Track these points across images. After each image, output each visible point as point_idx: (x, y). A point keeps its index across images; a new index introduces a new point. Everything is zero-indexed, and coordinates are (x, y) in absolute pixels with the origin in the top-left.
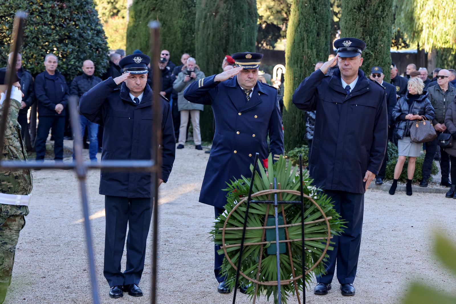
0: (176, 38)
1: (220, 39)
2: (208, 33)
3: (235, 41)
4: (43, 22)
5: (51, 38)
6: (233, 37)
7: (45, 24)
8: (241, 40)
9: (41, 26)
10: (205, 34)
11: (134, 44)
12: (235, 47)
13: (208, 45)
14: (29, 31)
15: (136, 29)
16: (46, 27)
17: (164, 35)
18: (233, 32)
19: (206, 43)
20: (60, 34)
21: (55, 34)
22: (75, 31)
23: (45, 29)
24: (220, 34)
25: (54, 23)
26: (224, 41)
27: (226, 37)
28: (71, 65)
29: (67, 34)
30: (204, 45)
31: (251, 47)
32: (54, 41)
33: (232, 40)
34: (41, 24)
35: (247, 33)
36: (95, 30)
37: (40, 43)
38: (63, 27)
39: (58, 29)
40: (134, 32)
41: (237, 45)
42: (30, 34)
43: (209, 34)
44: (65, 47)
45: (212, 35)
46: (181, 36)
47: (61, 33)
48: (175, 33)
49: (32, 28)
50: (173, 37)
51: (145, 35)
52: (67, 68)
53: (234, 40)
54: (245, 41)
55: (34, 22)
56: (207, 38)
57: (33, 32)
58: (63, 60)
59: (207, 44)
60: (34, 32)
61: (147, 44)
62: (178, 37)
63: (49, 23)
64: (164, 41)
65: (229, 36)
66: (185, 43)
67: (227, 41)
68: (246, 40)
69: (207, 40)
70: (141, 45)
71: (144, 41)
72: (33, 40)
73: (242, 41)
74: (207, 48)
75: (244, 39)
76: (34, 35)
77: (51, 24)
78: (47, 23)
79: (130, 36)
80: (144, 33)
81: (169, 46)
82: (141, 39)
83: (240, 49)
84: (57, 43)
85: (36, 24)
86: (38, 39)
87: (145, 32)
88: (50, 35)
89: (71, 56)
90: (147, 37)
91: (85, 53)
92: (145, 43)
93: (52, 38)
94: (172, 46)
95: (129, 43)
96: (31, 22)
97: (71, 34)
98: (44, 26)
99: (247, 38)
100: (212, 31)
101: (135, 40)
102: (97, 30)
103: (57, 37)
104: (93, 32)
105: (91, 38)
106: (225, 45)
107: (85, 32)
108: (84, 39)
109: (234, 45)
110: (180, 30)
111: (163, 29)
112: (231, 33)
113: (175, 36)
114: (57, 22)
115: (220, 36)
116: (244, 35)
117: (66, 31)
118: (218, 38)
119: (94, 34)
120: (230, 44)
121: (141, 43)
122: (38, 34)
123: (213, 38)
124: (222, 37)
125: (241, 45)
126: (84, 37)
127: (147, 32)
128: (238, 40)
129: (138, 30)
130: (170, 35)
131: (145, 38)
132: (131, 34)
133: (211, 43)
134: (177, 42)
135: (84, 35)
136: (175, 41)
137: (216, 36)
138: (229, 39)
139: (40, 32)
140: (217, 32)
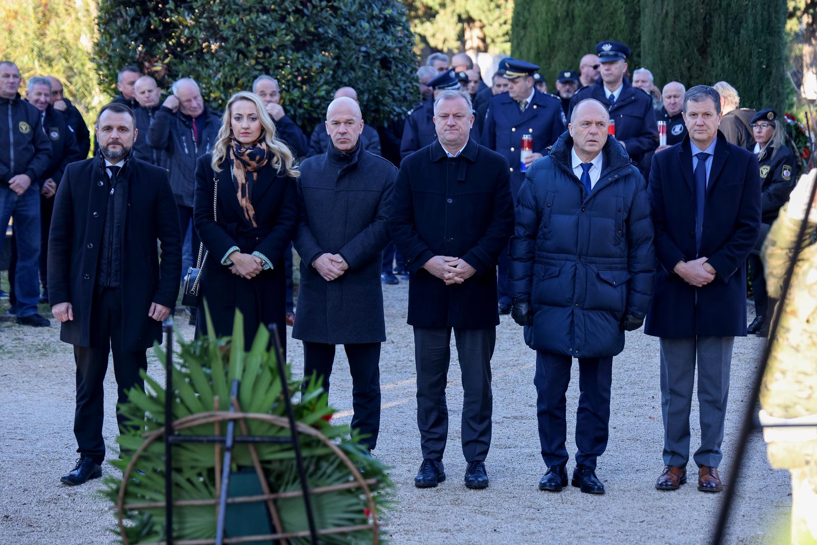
0: (614, 25)
1: (690, 25)
2: (664, 11)
3: (726, 27)
4: (258, 6)
5: (274, 42)
6: (722, 16)
7: (265, 11)
8: (741, 23)
9: (254, 16)
10: (659, 15)
11: (525, 43)
12: (726, 40)
13: (663, 38)
14: (229, 27)
15: (529, 10)
16: (265, 17)
17: (587, 19)
18: (720, 5)
19: (659, 35)
20: (297, 31)
21: (284, 32)
22: (330, 21)
23: (262, 20)
24: (691, 12)
25: (283, 7)
26: (700, 28)
27: (705, 19)
28: (319, 98)
29: (312, 29)
30: (655, 40)
31: (769, 38)
32: (282, 47)
33: (718, 23)
34: (254, 10)
35: (759, 7)
36: (379, 19)
37: (251, 52)
38: (303, 15)
39: (291, 19)
40: (524, 17)
41: (731, 34)
42: (230, 33)
43: (667, 13)
44: (308, 60)
45: (671, 14)
46: (626, 19)
47: (299, 28)
49: (234, 21)
50: (606, 23)
51: (546, 21)
52: (311, 106)
53: (723, 25)
54: (751, 26)
55: (240, 6)
56: (663, 23)
57: (237, 28)
58: (302, 88)
59: (661, 36)
60: (240, 28)
61: (549, 41)
62: (620, 22)
63: (273, 7)
65: (711, 16)
67: (708, 28)
68: (755, 22)
69: (662, 28)
70: (537, 45)
71: (543, 34)
72: (238, 47)
73: (745, 25)
74: (662, 46)
75: (750, 21)
76: (239, 36)
77: (277, 8)
78: (268, 7)
80: (544, 16)
82: (537, 31)
83: (738, 44)
84: (290, 52)
85: (244, 10)
86: (248, 45)
87: (547, 14)
88: (274, 33)
89: (321, 78)
90: (550, 25)
91: (354, 70)
92: (546, 39)
93: (277, 39)
96: (234, 7)
97: (321, 30)
98: (260, 14)
99: (759, 17)
100: (671, 5)
101: (528, 33)
102: (385, 17)
103: (288, 38)
104: (374, 23)
105: (368, 37)
106: (702, 38)
107: (354, 24)
108: (351, 38)
109: (723, 35)
110: (624, 6)
111: (585, 5)
112: (717, 9)
113: (611, 19)
114: (291, 5)
115: (691, 17)
116: (749, 11)
117: (309, 24)
118: (686, 22)
119: (375, 27)
120: (714, 34)
121: (537, 40)
122: (248, 32)
123: (674, 23)
124: (696, 19)
125: (741, 35)
126: (350, 35)
127: (549, 15)
128: (732, 23)
129: (533, 10)
130: (600, 18)
131: (548, 27)
132: (519, 20)
133: (669, 34)
134: (616, 33)
135: (353, 29)
136: (612, 32)
137: (682, 16)
138: (711, 23)
139: (252, 27)
140: (684, 8)
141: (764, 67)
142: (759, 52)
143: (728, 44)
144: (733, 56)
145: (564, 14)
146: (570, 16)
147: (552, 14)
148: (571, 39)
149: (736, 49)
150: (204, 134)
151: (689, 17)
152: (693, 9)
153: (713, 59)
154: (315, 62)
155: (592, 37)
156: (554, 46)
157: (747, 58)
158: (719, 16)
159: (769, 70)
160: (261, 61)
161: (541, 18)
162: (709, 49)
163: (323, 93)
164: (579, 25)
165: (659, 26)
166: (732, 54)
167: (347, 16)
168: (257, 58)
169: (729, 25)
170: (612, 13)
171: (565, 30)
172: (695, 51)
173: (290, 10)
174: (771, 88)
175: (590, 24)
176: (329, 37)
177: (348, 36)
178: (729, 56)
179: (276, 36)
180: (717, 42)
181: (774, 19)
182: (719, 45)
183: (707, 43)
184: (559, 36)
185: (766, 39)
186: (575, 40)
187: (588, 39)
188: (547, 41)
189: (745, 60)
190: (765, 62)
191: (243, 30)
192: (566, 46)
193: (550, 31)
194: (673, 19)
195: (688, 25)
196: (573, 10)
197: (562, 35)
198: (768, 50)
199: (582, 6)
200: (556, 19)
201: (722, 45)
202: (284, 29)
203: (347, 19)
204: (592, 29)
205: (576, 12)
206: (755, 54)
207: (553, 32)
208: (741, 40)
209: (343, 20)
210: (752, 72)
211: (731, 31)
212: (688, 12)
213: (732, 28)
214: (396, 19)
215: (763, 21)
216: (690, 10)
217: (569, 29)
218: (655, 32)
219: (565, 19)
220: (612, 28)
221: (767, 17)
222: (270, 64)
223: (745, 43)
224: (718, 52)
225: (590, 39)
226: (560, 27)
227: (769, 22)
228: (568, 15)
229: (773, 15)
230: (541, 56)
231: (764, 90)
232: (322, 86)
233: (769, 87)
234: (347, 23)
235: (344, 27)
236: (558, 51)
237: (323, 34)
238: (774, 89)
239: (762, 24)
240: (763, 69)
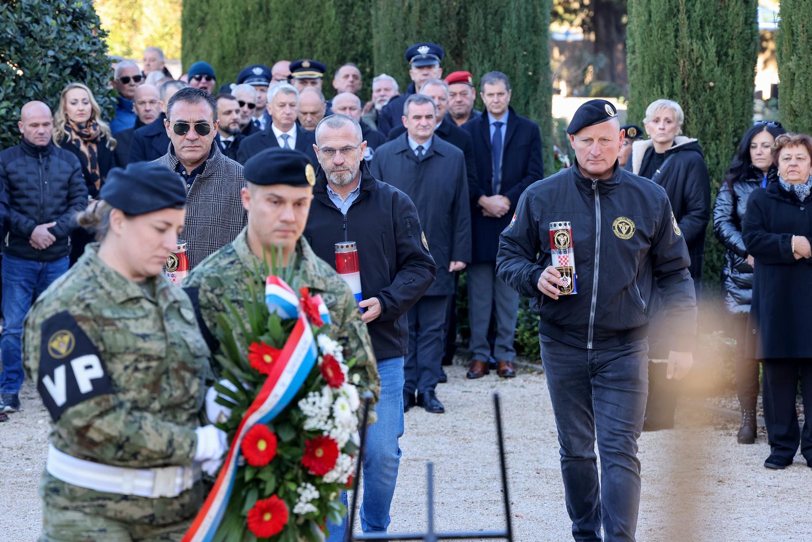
0: (322, 21)
1: (441, 21)
2: (407, 4)
3: (485, 25)
6: (480, 11)
8: (502, 19)
10: (399, 9)
11: (204, 44)
12: (485, 40)
13: (406, 38)
17: (287, 14)
19: (400, 34)
24: (442, 6)
26: (453, 25)
27: (458, 14)
30: (396, 40)
33: (476, 20)
36: (67, 13)
40: (201, 10)
41: (491, 34)
43: (410, 7)
45: (416, 8)
46: (337, 13)
50: (312, 18)
51: (233, 16)
53: (482, 22)
54: (515, 23)
56: (405, 19)
59: (403, 35)
61: (238, 42)
62: (329, 18)
64: (288, 30)
65: (466, 10)
66: (350, 35)
67: (463, 25)
68: (519, 18)
69: (404, 25)
70: (222, 47)
71: (230, 33)
73: (507, 22)
75: (514, 17)
79: (191, 21)
80: (230, 10)
81: (301, 44)
82: (221, 29)
83: (500, 45)
87: (233, 7)
90: (238, 21)
92: (233, 39)
94: (310, 45)
95: (188, 42)
99: (522, 11)
101: (207, 31)
102: (75, 11)
104: (61, 20)
105: (56, 38)
106: (456, 38)
107: (37, 21)
108: (35, 39)
109: (482, 34)
112: (473, 2)
113: (318, 15)
115: (442, 12)
116: (512, 5)
118: (436, 18)
119: (63, 25)
120: (471, 32)
121: (221, 40)
123: (420, 17)
124: (448, 14)
125: (503, 35)
126: (34, 36)
127: (237, 8)
128: (493, 19)
130: (303, 13)
131: (235, 24)
132: (194, 15)
133: (414, 34)
134: (325, 32)
135: (36, 28)
136: (320, 31)
137: (430, 10)
138: (466, 18)
140: (433, 0)
141: (530, 73)
142: (524, 56)
143: (488, 45)
144: (495, 62)
145: (257, 7)
146: (264, 10)
147: (240, 7)
148: (266, 40)
149: (497, 51)
151: (439, 12)
153: (471, 65)
155: (294, 36)
156: (244, 49)
157: (511, 63)
158: (477, 10)
159: (536, 77)
161: (226, 12)
162: (464, 52)
164: (276, 21)
165: (400, 22)
166: (493, 58)
167: (28, 11)
169: (489, 21)
170: (318, 6)
171: (258, 27)
172: (448, 54)
174: (538, 101)
175: (290, 19)
176: (7, 37)
177: (31, 36)
178: (490, 61)
180: (475, 43)
181: (539, 14)
182: (477, 47)
183: (462, 44)
184: (250, 36)
185: (532, 40)
186: (271, 40)
187: (288, 39)
188: (234, 42)
189: (509, 65)
190: (531, 68)
192: (260, 48)
193: (238, 29)
194: (418, 14)
195: (438, 21)
197: (254, 34)
198: (534, 53)
200: (246, 13)
201: (481, 47)
203: (28, 15)
204: (294, 27)
205: (272, 5)
206: (520, 58)
207: (242, 31)
208: (503, 41)
209: (23, 15)
210: (517, 80)
211: (490, 29)
212: (437, 5)
213: (492, 25)
214: (87, 14)
215: (527, 16)
217: (263, 26)
218: (394, 31)
219: (258, 14)
220: (319, 25)
221: (531, 11)
223: (508, 44)
224: (476, 55)
226: (251, 24)
227: (534, 18)
228: (261, 9)
229: (539, 10)
230: (227, 61)
231: (531, 102)
233: (536, 99)
234: (29, 19)
235: (26, 25)
236: (250, 54)
238: (542, 102)
239: (527, 20)
240: (529, 76)
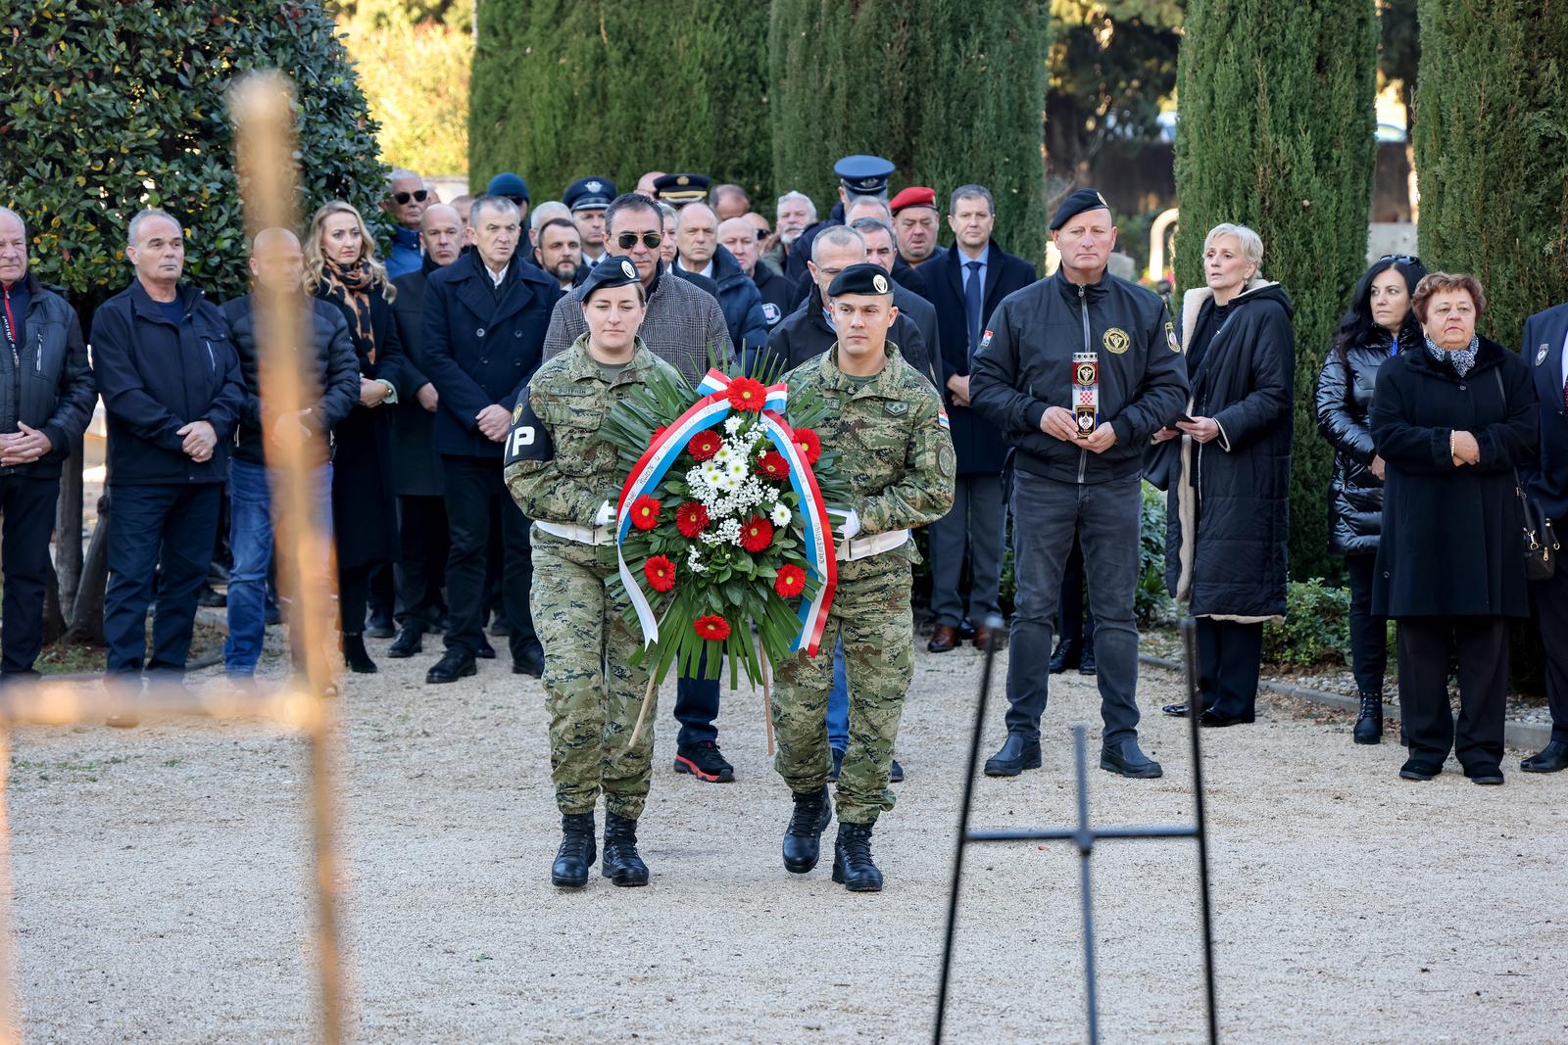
0: (687, 113)
1: (880, 111)
2: (827, 84)
3: (947, 116)
4: (86, 68)
5: (127, 139)
6: (940, 95)
7: (99, 76)
8: (973, 108)
9: (79, 87)
10: (815, 92)
11: (505, 147)
12: (947, 140)
13: (825, 137)
14: (29, 111)
15: (511, 82)
16: (103, 90)
17: (633, 101)
18: (936, 72)
19: (817, 131)
20: (167, 117)
21: (144, 120)
23: (98, 97)
24: (881, 87)
26: (898, 117)
27: (906, 99)
28: (219, 252)
29: (198, 116)
31: (1021, 137)
32: (139, 151)
33: (933, 108)
34: (79, 76)
35: (1003, 77)
36: (320, 94)
38: (178, 85)
39: (155, 94)
40: (501, 96)
41: (957, 130)
42: (33, 122)
43: (832, 89)
44: (192, 177)
45: (841, 90)
46: (710, 101)
47: (171, 112)
48: (684, 91)
49: (41, 96)
50: (672, 109)
51: (551, 105)
52: (203, 270)
53: (942, 111)
54: (992, 113)
55: (49, 67)
56: (824, 107)
57: (46, 113)
60: (51, 111)
61: (559, 145)
62: (698, 108)
63: (117, 69)
64: (636, 127)
65: (918, 94)
66: (731, 135)
67: (913, 117)
68: (999, 106)
69: (823, 117)
70: (534, 152)
71: (546, 131)
72: (49, 151)
73: (981, 112)
75: (990, 104)
76: (51, 128)
77: (125, 73)
78: (107, 69)
79: (485, 113)
80: (545, 95)
81: (656, 148)
82: (532, 126)
83: (970, 148)
84: (157, 161)
85: (57, 76)
86: (70, 145)
87: (551, 91)
88: (121, 123)
89: (220, 213)
90: (558, 113)
92: (551, 140)
93: (130, 135)
94: (670, 149)
95: (481, 146)
98: (92, 85)
99: (1003, 94)
100: (842, 73)
101: (509, 128)
102: (331, 92)
103: (153, 132)
104: (312, 103)
105: (304, 131)
106: (902, 136)
109: (942, 130)
110: (705, 77)
111: (628, 74)
112: (929, 81)
113: (682, 103)
114: (153, 65)
115: (881, 97)
116: (988, 85)
117: (190, 104)
118: (872, 105)
119: (314, 111)
120: (926, 127)
121: (532, 142)
122: (68, 120)
123: (848, 105)
124: (891, 100)
125: (974, 132)
127: (556, 92)
128: (959, 107)
129: (521, 83)
130: (659, 100)
131: (555, 117)
132: (490, 103)
133: (838, 129)
134: (692, 130)
136: (685, 127)
137: (863, 94)
138: (919, 106)
139: (78, 110)
140: (867, 79)
141: (1015, 191)
142: (1006, 164)
143: (951, 148)
144: (962, 172)
145: (587, 90)
146: (599, 96)
147: (561, 91)
149: (965, 157)
150: (30, 327)
151: (876, 96)
152: (884, 81)
153: (925, 177)
154: (207, 181)
155: (645, 135)
156: (568, 155)
157: (986, 176)
158: (935, 93)
159: (1023, 197)
160: (100, 178)
161: (540, 98)
162: (916, 158)
163: (227, 244)
164: (617, 113)
165: (816, 112)
166: (958, 168)
168: (89, 174)
169: (953, 111)
170: (682, 90)
171: (589, 122)
173: (154, 76)
174: (1026, 233)
175: (639, 110)
178: (954, 171)
179: (127, 129)
180: (931, 144)
181: (1028, 101)
182: (935, 150)
183: (911, 144)
184: (577, 135)
185: (1017, 140)
186: (610, 141)
187: (636, 139)
188: (553, 144)
190: (1016, 183)
191: (60, 115)
192: (593, 154)
193: (559, 124)
194: (844, 100)
195: (875, 110)
196: (605, 82)
197: (583, 133)
198: (1020, 159)
199: (622, 75)
200: (571, 100)
201: (940, 151)
202: (141, 115)
204: (645, 121)
205: (611, 87)
206: (999, 167)
207: (565, 127)
208: (975, 141)
211: (955, 123)
212: (875, 87)
213: (959, 117)
214: (349, 96)
215: (1011, 103)
216: (878, 83)
217: (597, 120)
218: (807, 125)
219: (589, 101)
220: (683, 119)
221: (1016, 95)
222: (118, 185)
223: (982, 146)
224: (934, 162)
225: (641, 139)
226: (579, 117)
227: (1021, 106)
228: (594, 94)
229: (1028, 94)
230: (541, 173)
231: (1015, 236)
232: (223, 229)
236: (578, 164)
237: (220, 125)
238: (1032, 235)
239: (1010, 109)
240: (1014, 194)
